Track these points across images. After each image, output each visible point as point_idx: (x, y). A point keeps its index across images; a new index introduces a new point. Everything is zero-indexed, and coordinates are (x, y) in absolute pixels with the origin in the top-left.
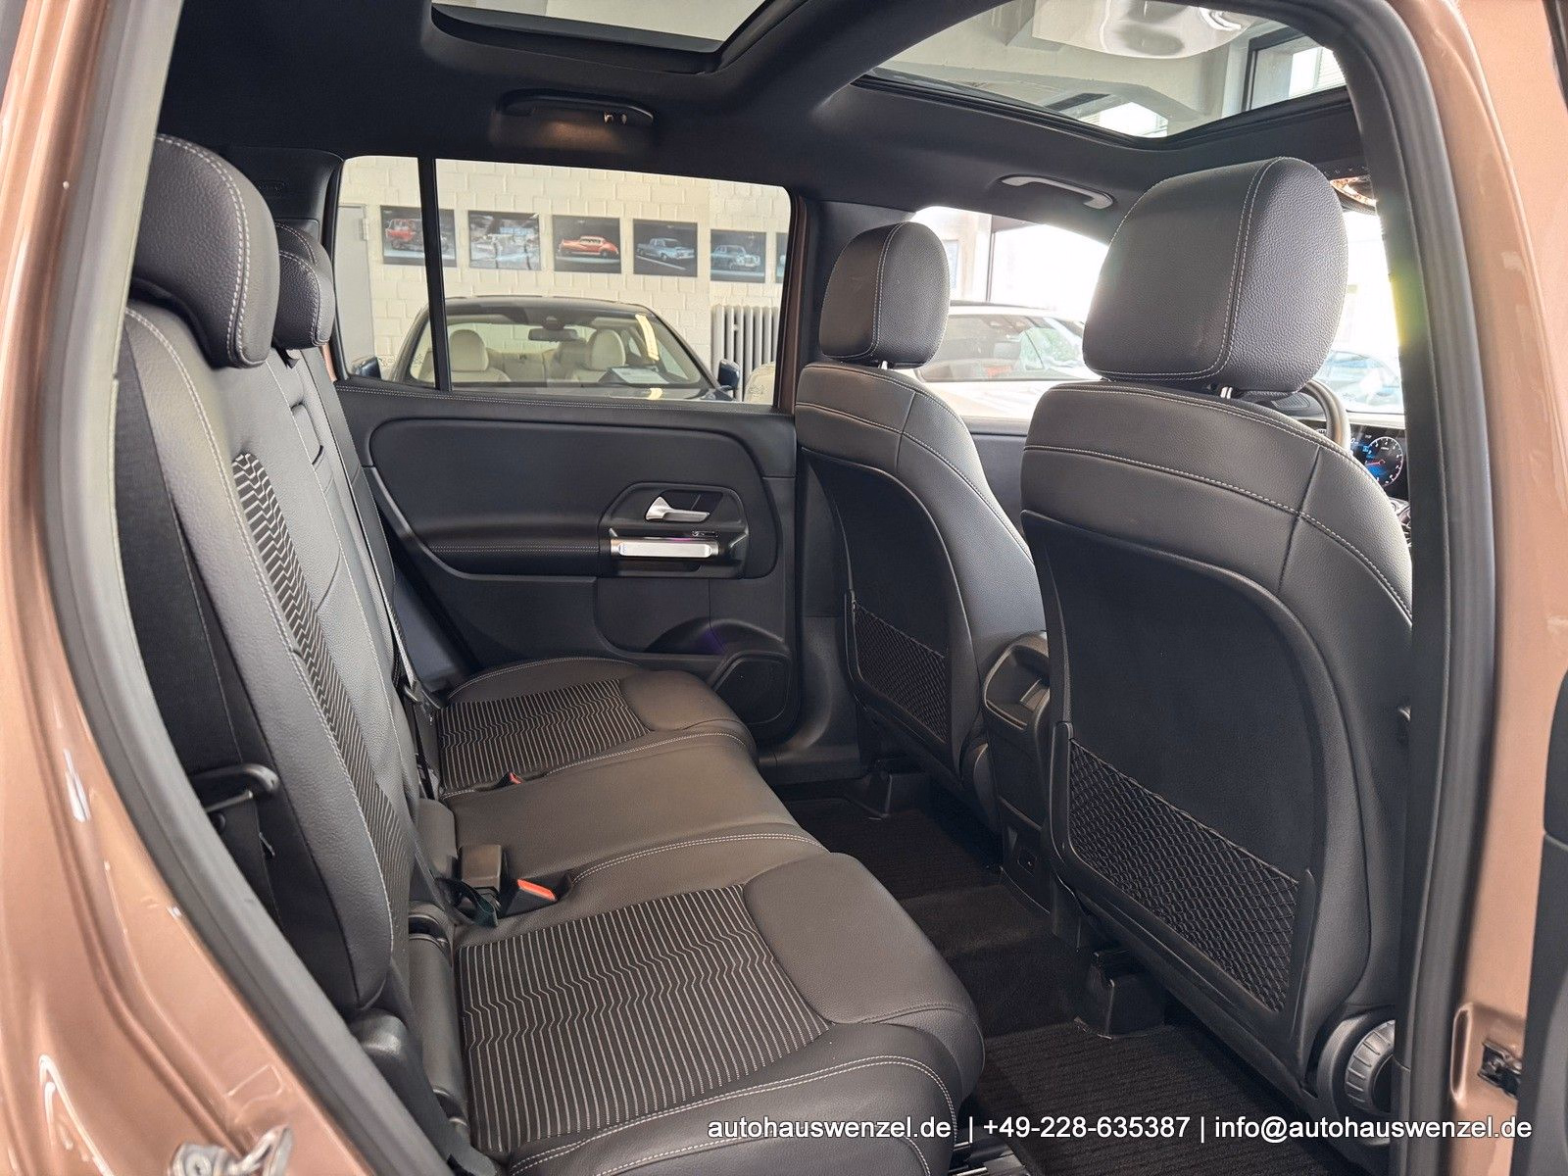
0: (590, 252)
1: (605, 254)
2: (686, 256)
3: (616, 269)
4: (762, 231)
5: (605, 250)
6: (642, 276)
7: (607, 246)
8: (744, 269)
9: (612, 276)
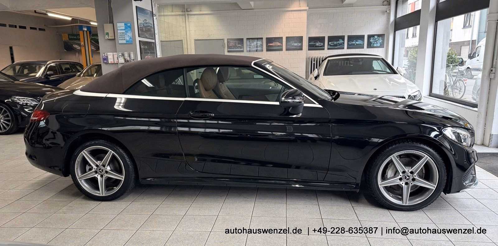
0: (276, 46)
2: (300, 45)
3: (281, 50)
4: (324, 36)
5: (279, 45)
6: (288, 51)
7: (279, 44)
8: (318, 46)
9: (281, 52)
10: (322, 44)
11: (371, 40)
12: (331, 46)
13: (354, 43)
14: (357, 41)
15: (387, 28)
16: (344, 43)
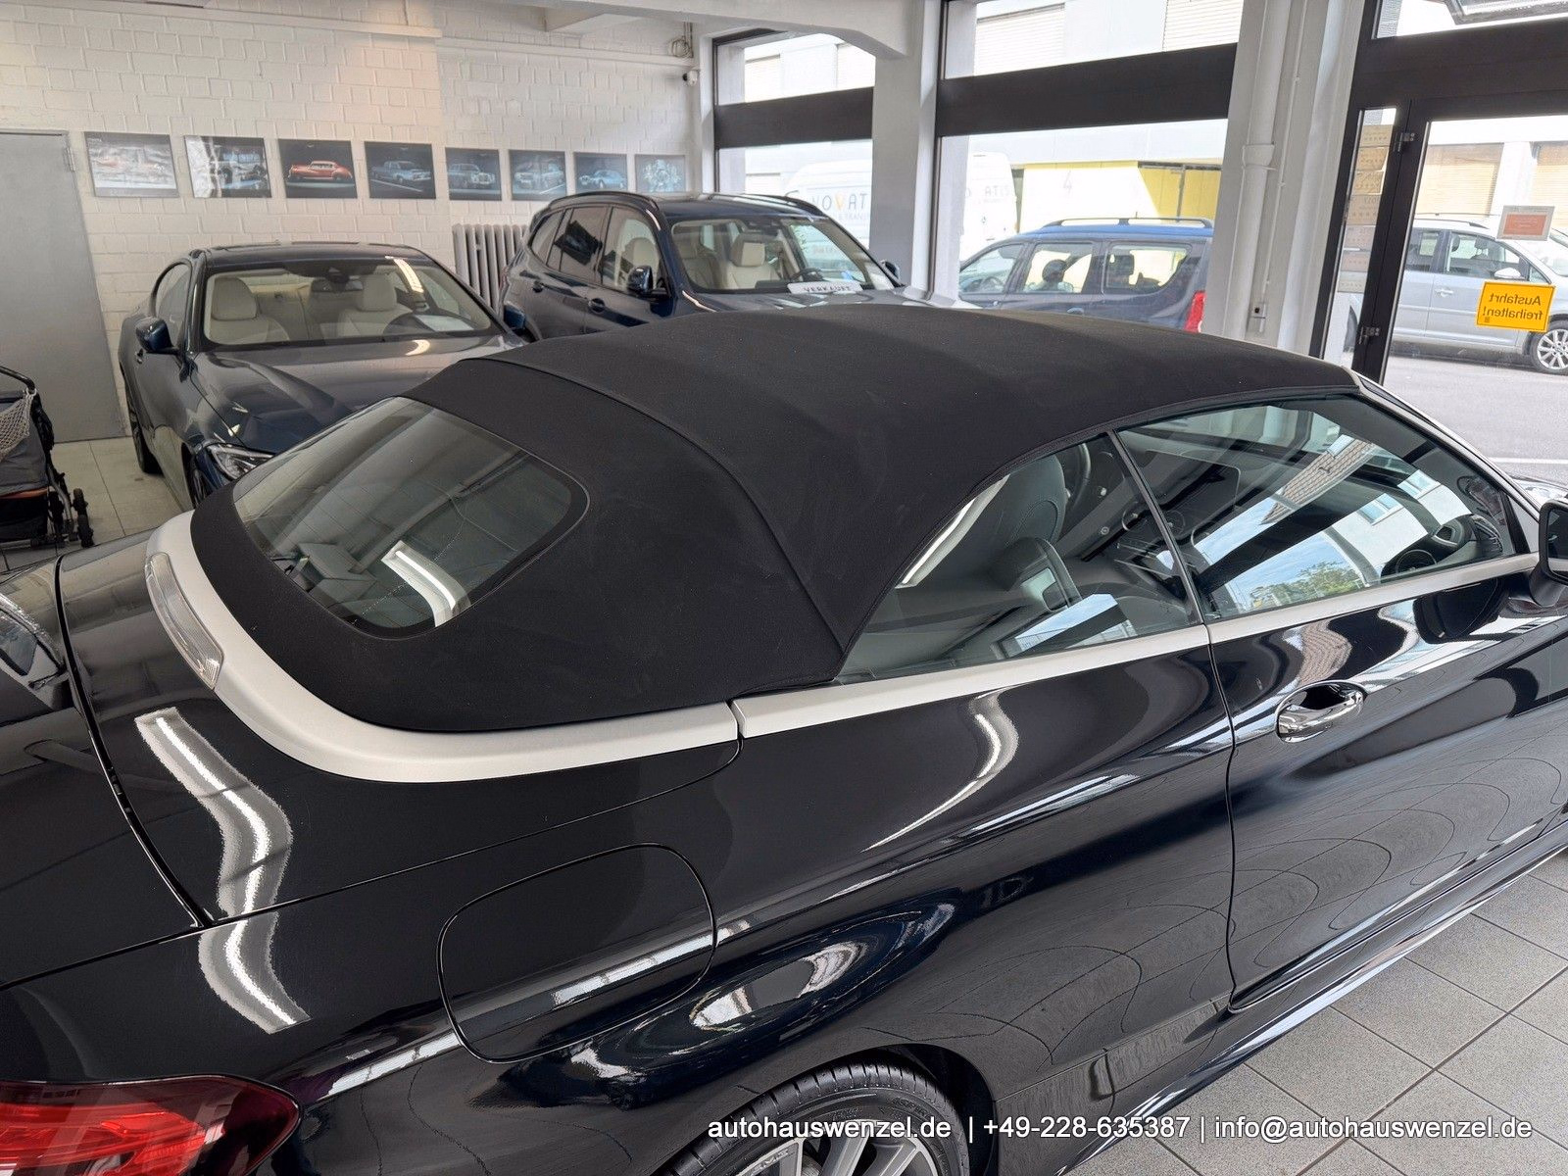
0: (323, 177)
1: (338, 179)
2: (422, 178)
3: (351, 193)
4: (495, 148)
5: (337, 175)
6: (378, 201)
7: (340, 170)
8: (479, 187)
9: (349, 202)
10: (492, 179)
11: (649, 176)
12: (522, 186)
13: (597, 180)
14: (604, 175)
15: (689, 137)
16: (564, 179)
